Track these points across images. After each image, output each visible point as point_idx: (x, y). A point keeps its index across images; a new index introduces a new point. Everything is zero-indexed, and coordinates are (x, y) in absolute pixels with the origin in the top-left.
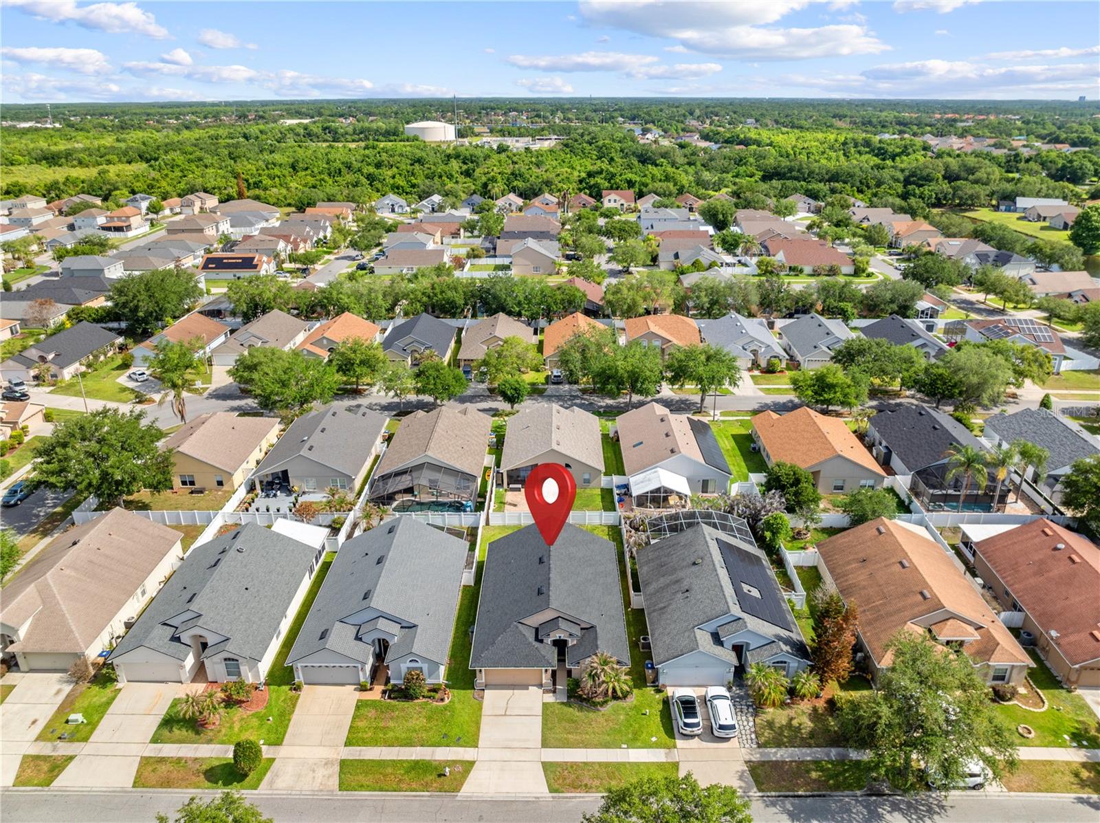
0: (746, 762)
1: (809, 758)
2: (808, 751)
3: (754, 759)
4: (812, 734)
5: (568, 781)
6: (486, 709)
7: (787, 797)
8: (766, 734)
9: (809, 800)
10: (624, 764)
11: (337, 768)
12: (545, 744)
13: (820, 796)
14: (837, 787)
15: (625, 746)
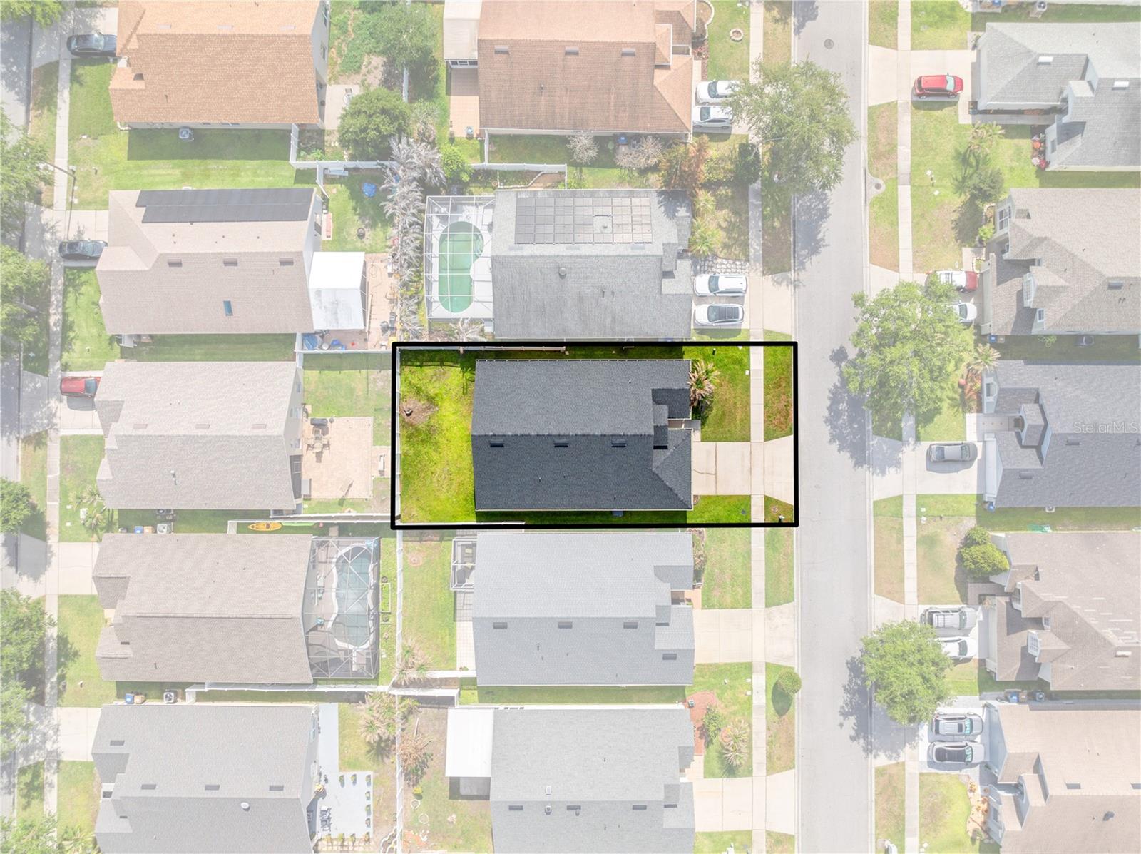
0: (764, 275)
1: (760, 224)
2: (752, 223)
3: (761, 269)
4: (736, 213)
5: (782, 419)
6: (710, 491)
7: (794, 252)
8: (737, 252)
9: (799, 235)
10: (766, 375)
11: (774, 608)
12: (746, 438)
13: (794, 225)
14: (788, 209)
15: (747, 372)
